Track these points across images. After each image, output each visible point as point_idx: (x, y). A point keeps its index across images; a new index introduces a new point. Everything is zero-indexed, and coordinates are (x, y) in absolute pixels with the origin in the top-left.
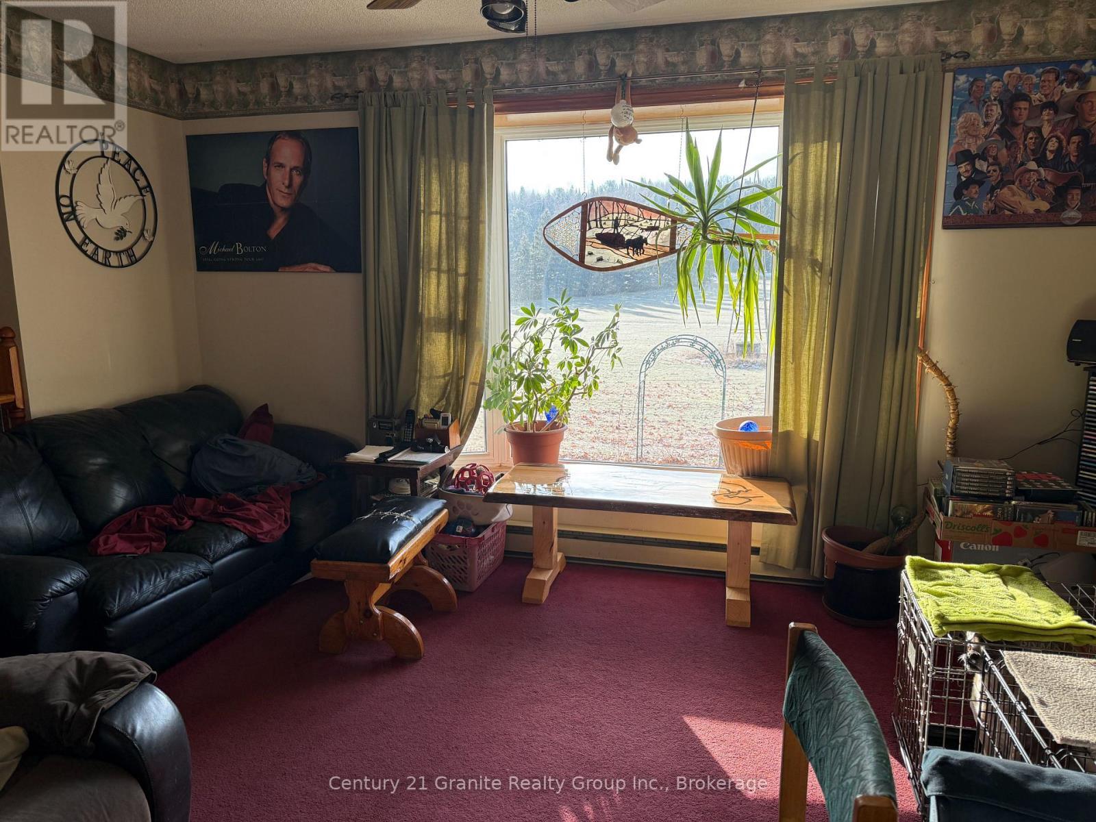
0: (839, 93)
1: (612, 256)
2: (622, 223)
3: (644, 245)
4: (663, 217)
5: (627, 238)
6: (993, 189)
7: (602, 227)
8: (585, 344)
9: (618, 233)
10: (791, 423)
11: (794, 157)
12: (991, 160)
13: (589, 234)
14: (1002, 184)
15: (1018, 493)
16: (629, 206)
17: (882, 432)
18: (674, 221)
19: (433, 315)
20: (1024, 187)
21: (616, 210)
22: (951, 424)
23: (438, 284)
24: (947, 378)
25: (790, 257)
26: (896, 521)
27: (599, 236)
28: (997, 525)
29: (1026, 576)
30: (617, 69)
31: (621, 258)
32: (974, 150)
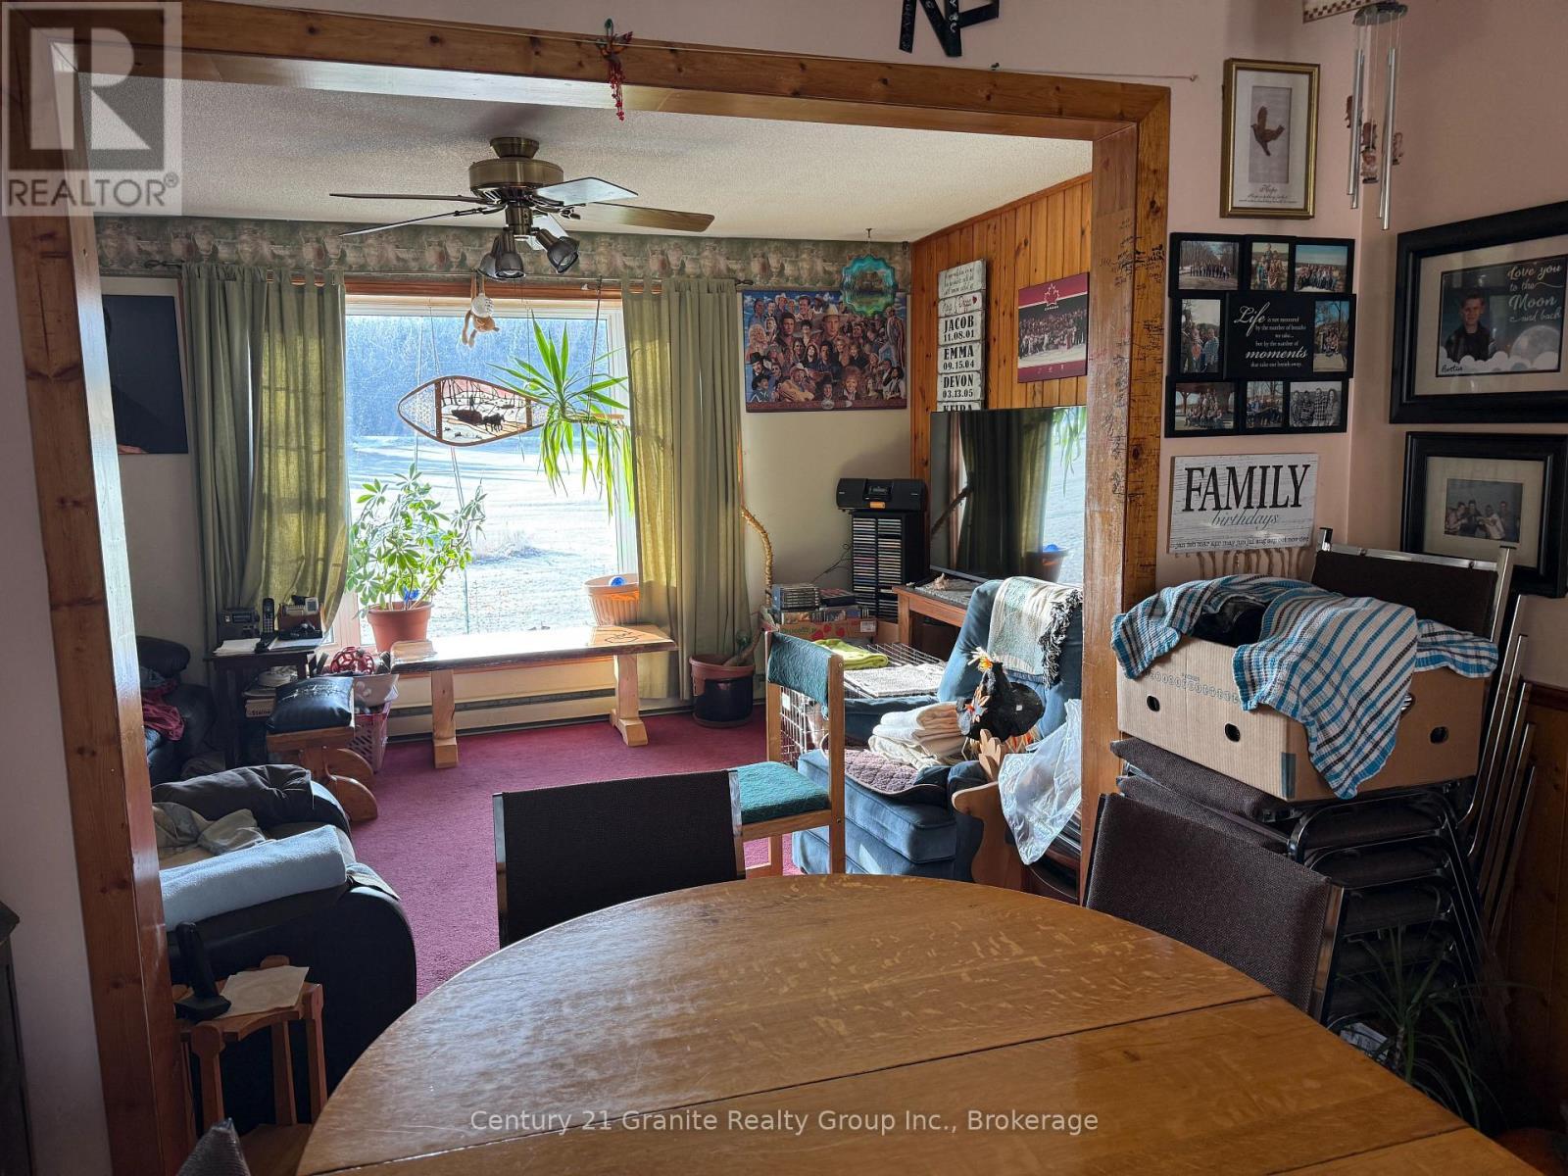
0: (664, 303)
1: (470, 431)
2: (477, 401)
3: (502, 422)
4: (517, 397)
5: (484, 415)
6: (777, 382)
7: (457, 404)
8: (443, 517)
9: (475, 411)
10: (652, 574)
11: (634, 352)
12: (773, 361)
13: (444, 410)
14: (783, 379)
15: (824, 602)
16: (482, 386)
17: (722, 573)
18: (528, 401)
19: (282, 495)
20: (796, 382)
21: (470, 389)
22: (767, 564)
23: (287, 464)
24: (762, 528)
25: (639, 434)
26: (741, 643)
27: (455, 413)
28: (813, 626)
29: (841, 643)
30: (467, 262)
31: (480, 434)
32: (762, 353)
